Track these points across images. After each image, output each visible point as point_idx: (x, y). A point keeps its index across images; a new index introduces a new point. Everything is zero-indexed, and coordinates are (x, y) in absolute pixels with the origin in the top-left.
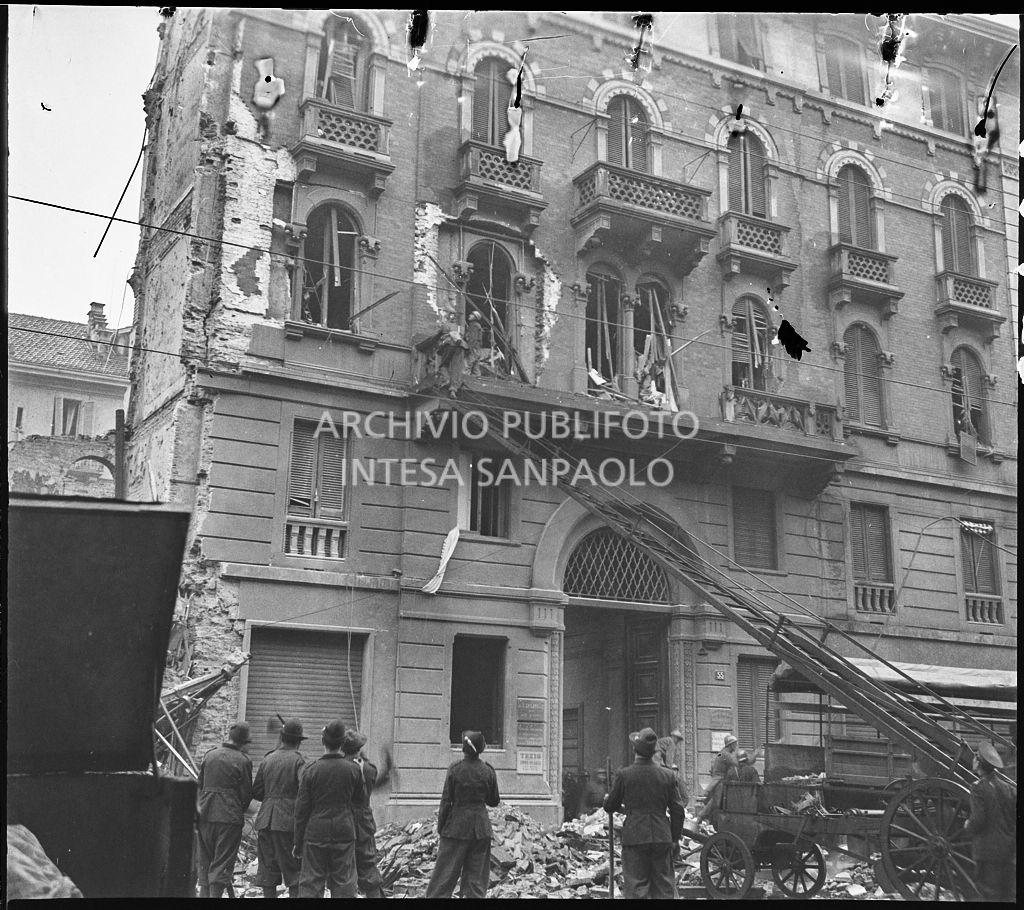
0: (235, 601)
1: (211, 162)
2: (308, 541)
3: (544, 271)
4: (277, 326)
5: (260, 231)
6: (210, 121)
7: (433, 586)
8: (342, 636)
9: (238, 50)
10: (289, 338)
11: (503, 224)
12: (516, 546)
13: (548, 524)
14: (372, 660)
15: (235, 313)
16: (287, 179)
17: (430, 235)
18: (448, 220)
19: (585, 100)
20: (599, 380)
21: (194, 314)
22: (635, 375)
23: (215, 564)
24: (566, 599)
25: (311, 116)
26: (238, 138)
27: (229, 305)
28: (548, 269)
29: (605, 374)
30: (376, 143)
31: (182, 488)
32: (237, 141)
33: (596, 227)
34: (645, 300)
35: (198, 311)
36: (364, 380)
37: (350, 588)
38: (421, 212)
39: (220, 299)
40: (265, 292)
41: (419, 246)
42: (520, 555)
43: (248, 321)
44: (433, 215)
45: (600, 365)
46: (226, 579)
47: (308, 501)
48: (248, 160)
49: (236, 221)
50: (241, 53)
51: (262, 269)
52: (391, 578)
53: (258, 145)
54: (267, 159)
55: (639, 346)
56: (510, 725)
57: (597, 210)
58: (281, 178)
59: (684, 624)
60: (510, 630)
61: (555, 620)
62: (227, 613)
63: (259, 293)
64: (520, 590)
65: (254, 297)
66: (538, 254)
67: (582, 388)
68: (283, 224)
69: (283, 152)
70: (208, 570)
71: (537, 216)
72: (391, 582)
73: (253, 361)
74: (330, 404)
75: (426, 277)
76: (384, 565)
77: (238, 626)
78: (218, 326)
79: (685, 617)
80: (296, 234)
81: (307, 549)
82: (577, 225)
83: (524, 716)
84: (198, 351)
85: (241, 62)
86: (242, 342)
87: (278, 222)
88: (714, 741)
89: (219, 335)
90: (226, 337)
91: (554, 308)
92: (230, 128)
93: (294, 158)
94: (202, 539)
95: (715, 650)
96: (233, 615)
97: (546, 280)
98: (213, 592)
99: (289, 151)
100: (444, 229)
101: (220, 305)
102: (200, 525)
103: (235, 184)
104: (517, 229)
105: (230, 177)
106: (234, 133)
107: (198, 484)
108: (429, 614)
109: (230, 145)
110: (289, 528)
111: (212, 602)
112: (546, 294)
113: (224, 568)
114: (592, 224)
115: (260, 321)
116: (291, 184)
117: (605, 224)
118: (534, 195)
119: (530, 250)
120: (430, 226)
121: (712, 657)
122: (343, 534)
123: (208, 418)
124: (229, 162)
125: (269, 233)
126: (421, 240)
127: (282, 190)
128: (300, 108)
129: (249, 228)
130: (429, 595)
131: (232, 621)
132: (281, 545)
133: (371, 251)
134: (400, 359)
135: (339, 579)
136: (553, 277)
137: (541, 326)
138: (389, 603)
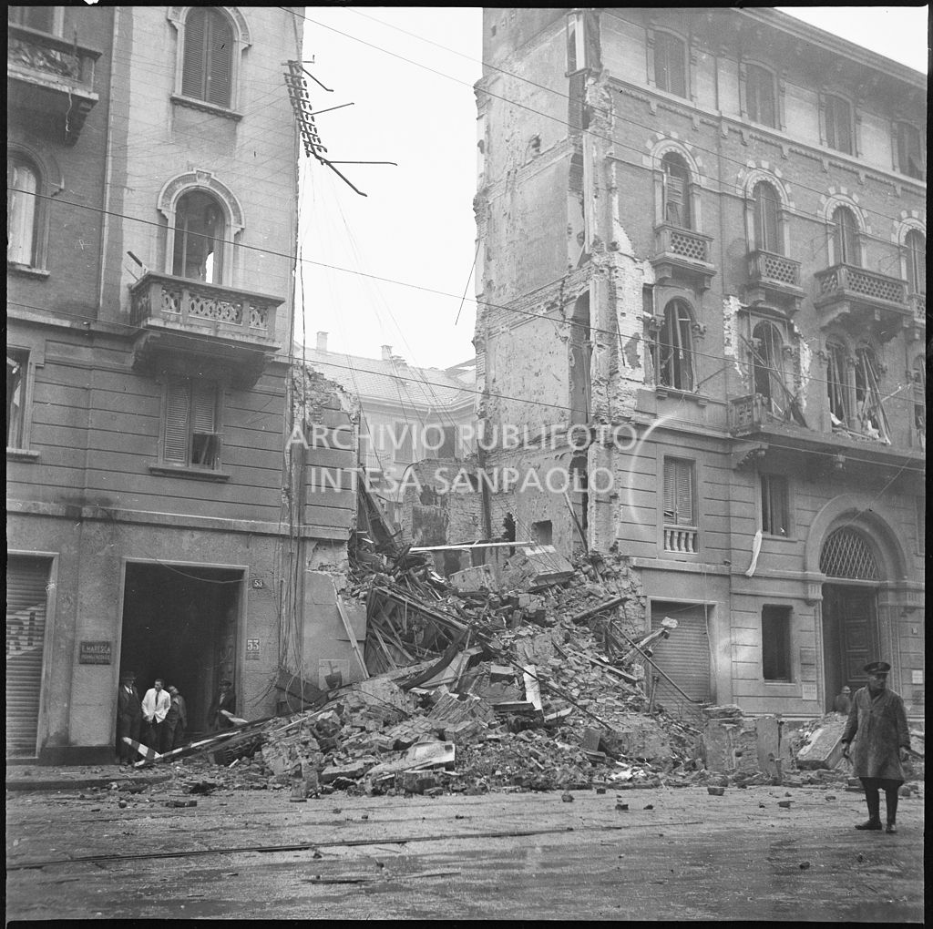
0: (640, 583)
1: (602, 271)
2: (683, 542)
3: (799, 341)
4: (650, 389)
5: (637, 321)
6: (600, 241)
7: (750, 572)
8: (702, 606)
9: (613, 186)
10: (660, 398)
11: (775, 309)
12: (795, 542)
13: (812, 526)
14: (717, 622)
15: (626, 381)
16: (650, 283)
17: (732, 319)
18: (742, 307)
19: (819, 212)
20: (837, 422)
21: (601, 383)
22: (858, 416)
23: (626, 558)
24: (824, 577)
25: (666, 237)
26: (621, 254)
27: (624, 377)
28: (802, 341)
29: (840, 417)
30: (704, 255)
31: (602, 505)
32: (620, 256)
33: (840, 311)
34: (860, 361)
35: (603, 380)
36: (703, 427)
37: (704, 574)
38: (726, 302)
39: (618, 372)
40: (643, 365)
41: (726, 327)
42: (797, 548)
43: (635, 387)
44: (734, 305)
45: (834, 410)
46: (636, 568)
47: (672, 513)
48: (627, 270)
49: (623, 314)
50: (616, 188)
51: (641, 348)
52: (724, 566)
53: (632, 258)
54: (637, 269)
55: (860, 396)
56: (796, 668)
57: (840, 298)
58: (647, 282)
59: (890, 594)
60: (793, 601)
61: (816, 594)
62: (635, 592)
63: (640, 366)
64: (799, 573)
65: (637, 369)
66: (796, 329)
67: (828, 428)
68: (650, 316)
69: (646, 263)
70: (622, 562)
71: (800, 303)
72: (724, 570)
73: (639, 415)
74: (683, 445)
75: (731, 351)
76: (720, 556)
77: (643, 600)
78: (619, 391)
79: (892, 590)
80: (658, 324)
81: (676, 547)
82: (820, 308)
83: (805, 661)
84: (605, 409)
85: (617, 196)
86: (632, 402)
87: (646, 314)
88: (913, 677)
89: (619, 398)
90: (623, 399)
91: (807, 369)
92: (614, 247)
93: (653, 267)
94: (619, 541)
95: (910, 613)
96: (639, 594)
97: (801, 348)
98: (626, 576)
99: (650, 262)
100: (740, 314)
101: (618, 376)
102: (617, 531)
103: (621, 288)
104: (783, 312)
105: (618, 283)
106: (617, 250)
107: (611, 503)
108: (748, 591)
109: (617, 260)
110: (665, 531)
111: (625, 585)
112: (802, 359)
113: (635, 562)
114: (836, 308)
115: (640, 386)
116: (652, 286)
117: (846, 309)
118: (798, 288)
119: (791, 327)
120: (733, 313)
121: (910, 618)
122: (695, 535)
123: (617, 457)
124: (616, 272)
125: (641, 322)
126: (728, 323)
127: (647, 290)
128: (655, 230)
129: (630, 319)
130: (748, 577)
131: (638, 597)
132: (662, 544)
133: (701, 333)
134: (721, 409)
135: (696, 567)
136: (806, 346)
137: (799, 382)
138: (725, 582)
